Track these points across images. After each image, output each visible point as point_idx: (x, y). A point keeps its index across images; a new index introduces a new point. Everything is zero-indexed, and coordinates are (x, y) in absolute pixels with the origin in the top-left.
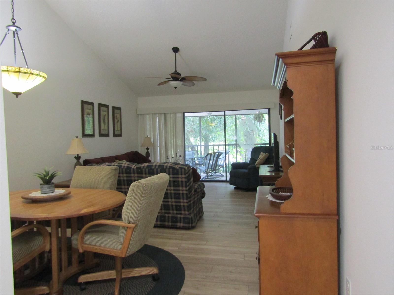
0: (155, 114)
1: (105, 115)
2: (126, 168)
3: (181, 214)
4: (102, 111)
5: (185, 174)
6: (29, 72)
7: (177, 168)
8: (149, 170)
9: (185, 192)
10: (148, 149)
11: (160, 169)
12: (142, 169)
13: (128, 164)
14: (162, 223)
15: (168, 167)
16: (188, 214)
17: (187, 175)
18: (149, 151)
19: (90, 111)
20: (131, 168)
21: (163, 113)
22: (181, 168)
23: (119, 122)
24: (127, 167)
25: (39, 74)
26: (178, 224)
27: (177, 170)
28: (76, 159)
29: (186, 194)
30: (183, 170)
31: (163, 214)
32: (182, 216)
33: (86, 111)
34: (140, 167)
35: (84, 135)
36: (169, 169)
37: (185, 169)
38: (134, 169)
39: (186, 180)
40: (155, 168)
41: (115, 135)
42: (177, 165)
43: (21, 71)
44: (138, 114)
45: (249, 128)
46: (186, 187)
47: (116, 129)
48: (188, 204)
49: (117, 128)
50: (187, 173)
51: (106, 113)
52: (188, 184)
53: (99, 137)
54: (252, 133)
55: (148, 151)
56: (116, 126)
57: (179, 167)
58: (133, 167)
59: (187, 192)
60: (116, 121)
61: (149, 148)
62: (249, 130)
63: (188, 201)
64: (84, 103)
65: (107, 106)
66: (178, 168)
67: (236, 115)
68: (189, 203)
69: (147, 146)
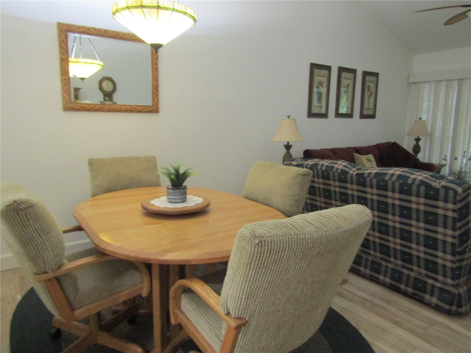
0: (441, 81)
1: (349, 85)
2: (339, 171)
3: (437, 280)
4: (344, 79)
5: (454, 203)
6: (156, 5)
7: (438, 187)
8: (378, 182)
9: (449, 240)
10: (418, 140)
11: (400, 183)
12: (366, 178)
13: (344, 166)
14: (393, 283)
15: (417, 182)
16: (453, 286)
17: (459, 206)
19: (324, 80)
20: (348, 173)
21: (456, 80)
22: (447, 189)
23: (373, 96)
24: (342, 170)
25: (172, 7)
26: (427, 297)
27: (437, 191)
28: (285, 148)
29: (453, 245)
30: (451, 194)
31: (399, 268)
32: (438, 285)
33: (317, 79)
34: (364, 174)
35: (311, 115)
36: (419, 186)
37: (455, 191)
38: (352, 175)
39: (456, 215)
40: (390, 179)
41: (363, 116)
42: (438, 180)
43: (144, 5)
44: (410, 84)
46: (454, 229)
47: (366, 106)
48: (454, 266)
49: (369, 104)
50: (460, 201)
51: (351, 82)
52: (458, 225)
53: (336, 117)
56: (366, 101)
57: (443, 187)
58: (351, 172)
59: (456, 241)
60: (367, 93)
61: (420, 138)
63: (454, 259)
64: (314, 66)
65: (353, 71)
66: (440, 188)
68: (457, 264)
69: (418, 135)
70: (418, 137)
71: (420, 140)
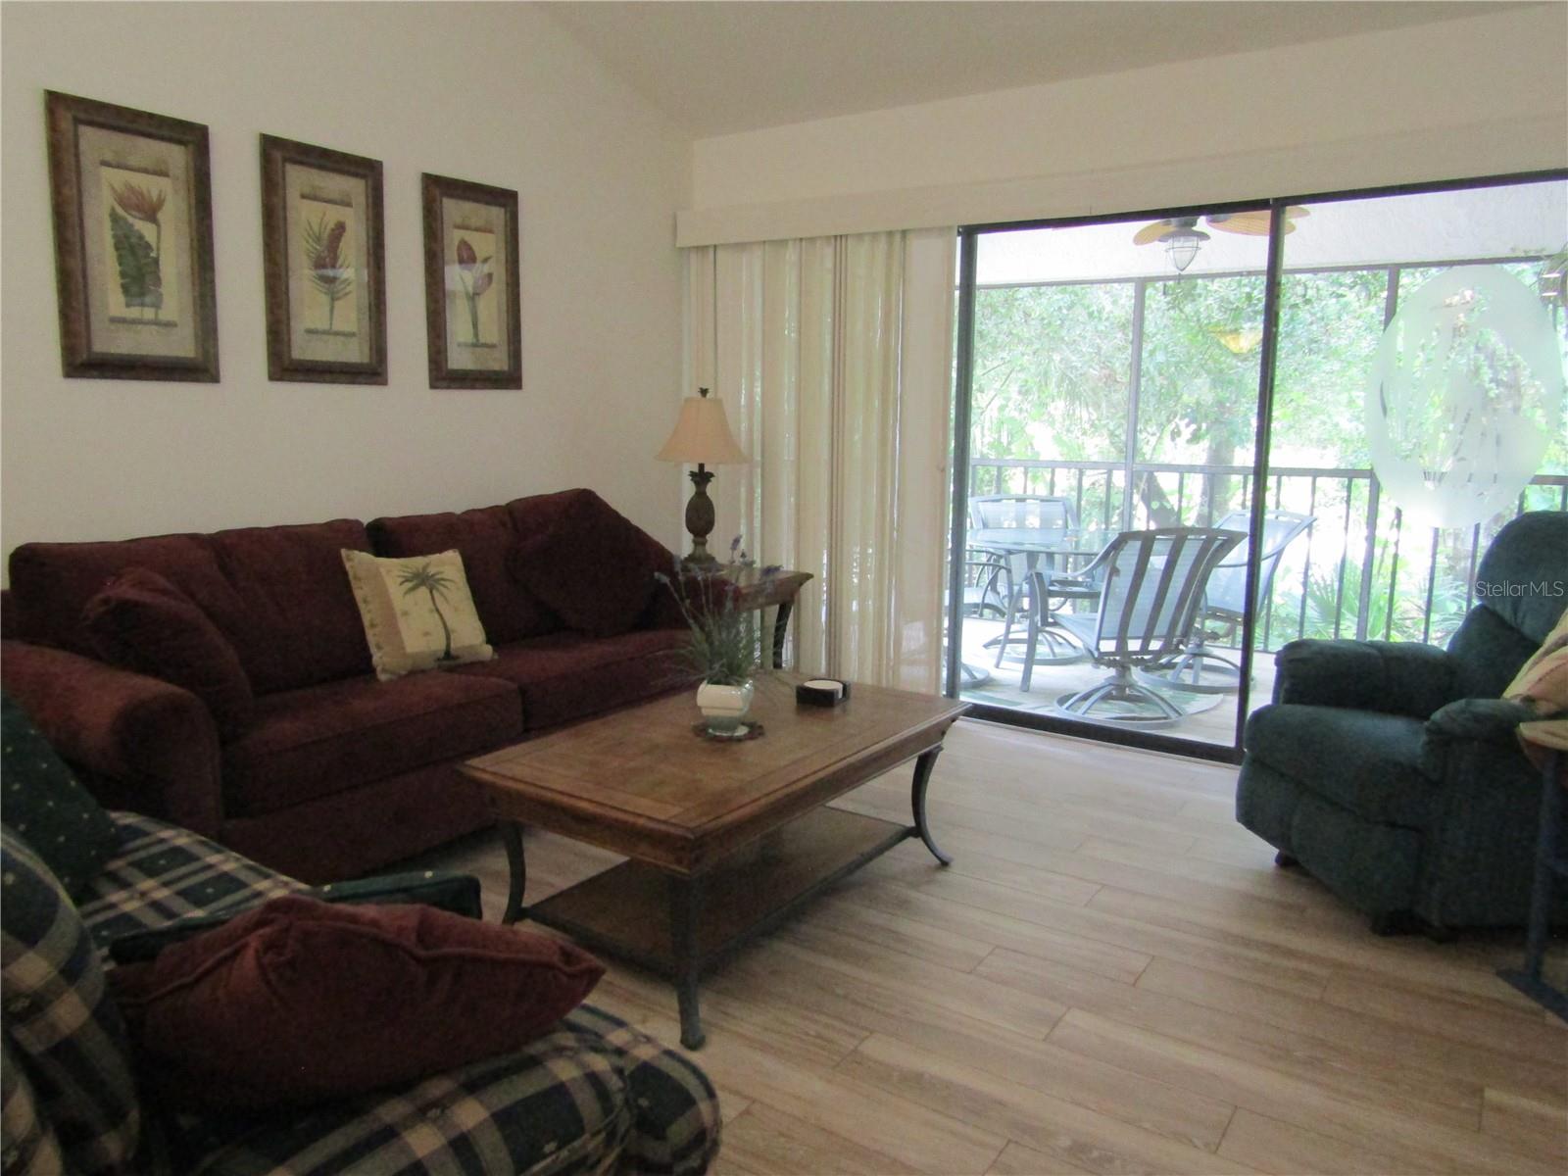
0: (782, 244)
4: (304, 195)
10: (701, 477)
18: (710, 490)
21: (826, 239)
33: (106, 181)
41: (448, 378)
44: (686, 251)
45: (1491, 367)
51: (347, 215)
54: (1510, 405)
55: (705, 493)
56: (456, 311)
60: (460, 277)
61: (707, 469)
62: (1491, 381)
64: (68, 112)
65: (360, 169)
67: (1395, 270)
69: (701, 462)
70: (701, 466)
71: (709, 481)
